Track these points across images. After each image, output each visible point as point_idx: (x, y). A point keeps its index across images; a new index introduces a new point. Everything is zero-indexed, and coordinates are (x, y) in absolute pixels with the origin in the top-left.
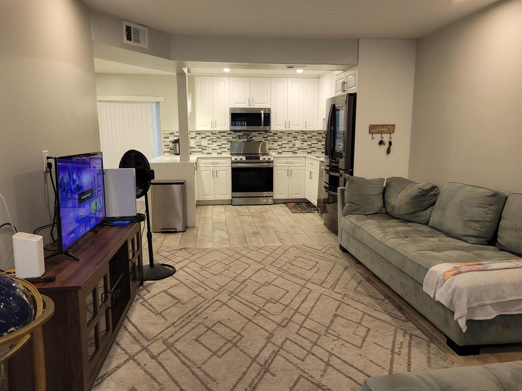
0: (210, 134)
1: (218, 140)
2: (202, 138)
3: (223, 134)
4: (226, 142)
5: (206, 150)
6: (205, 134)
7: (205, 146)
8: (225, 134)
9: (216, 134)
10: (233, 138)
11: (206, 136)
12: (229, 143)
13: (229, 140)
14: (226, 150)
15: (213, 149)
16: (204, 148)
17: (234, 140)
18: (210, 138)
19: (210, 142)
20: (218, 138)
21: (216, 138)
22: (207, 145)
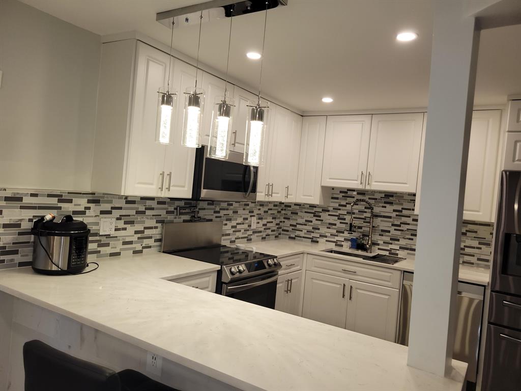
0: (122, 203)
1: (139, 218)
2: (102, 212)
3: (149, 203)
4: (153, 223)
5: (107, 245)
6: (111, 202)
7: (108, 236)
8: (153, 204)
9: (133, 202)
10: (168, 212)
11: (112, 208)
12: (159, 225)
13: (159, 218)
14: (151, 242)
15: (125, 243)
16: (104, 240)
17: (170, 217)
18: (123, 212)
19: (121, 224)
20: (138, 212)
21: (133, 212)
22: (113, 233)
